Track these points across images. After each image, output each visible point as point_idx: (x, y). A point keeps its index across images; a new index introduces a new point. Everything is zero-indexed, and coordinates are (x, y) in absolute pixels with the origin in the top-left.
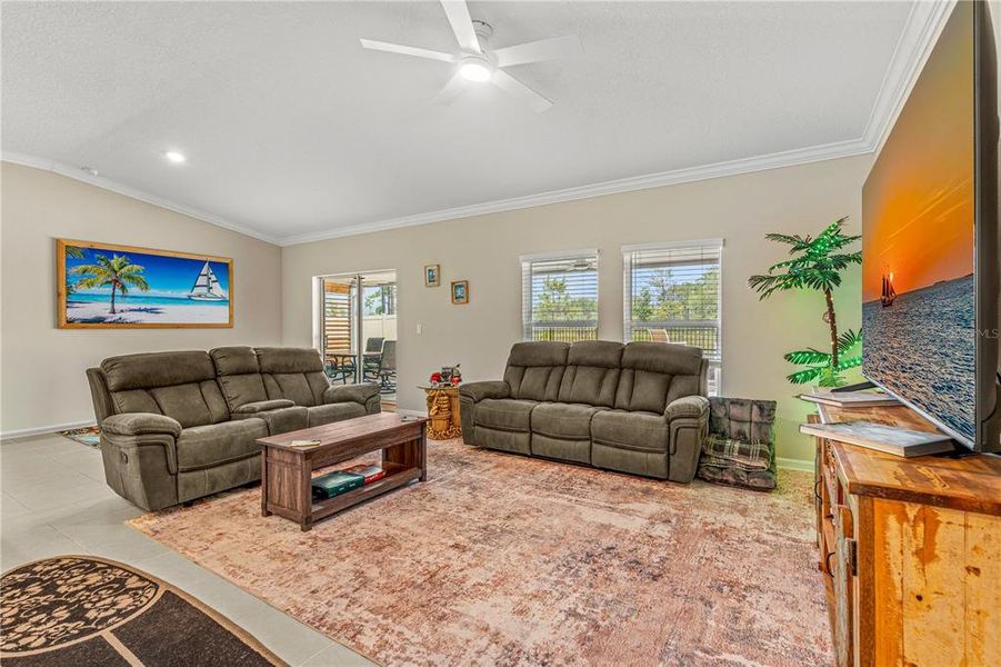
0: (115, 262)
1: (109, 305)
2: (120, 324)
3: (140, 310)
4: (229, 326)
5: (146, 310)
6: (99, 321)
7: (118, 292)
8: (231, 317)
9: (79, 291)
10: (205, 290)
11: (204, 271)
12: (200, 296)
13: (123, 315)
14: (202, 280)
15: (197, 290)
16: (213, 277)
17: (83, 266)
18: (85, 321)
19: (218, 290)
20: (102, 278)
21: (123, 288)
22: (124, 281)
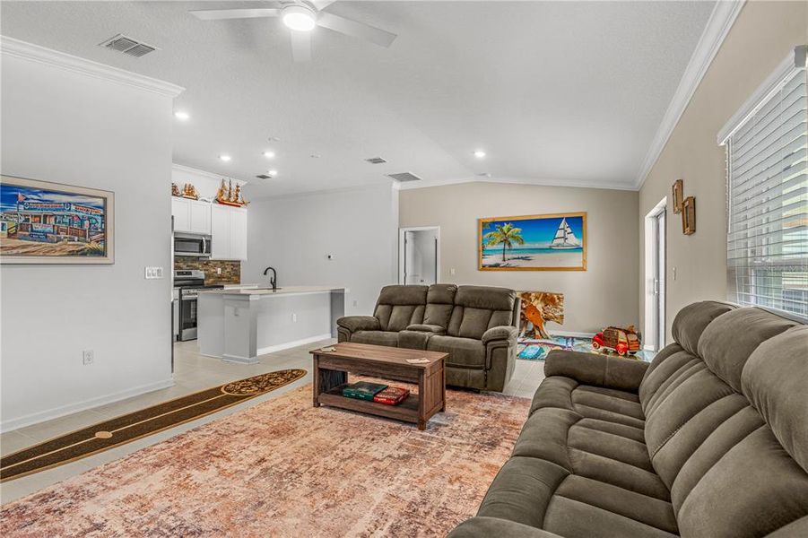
0: (506, 227)
1: (502, 256)
2: (507, 268)
3: (519, 258)
4: (583, 269)
5: (522, 258)
6: (497, 266)
7: (507, 247)
8: (584, 261)
9: (488, 248)
10: (562, 241)
11: (561, 226)
12: (558, 246)
13: (510, 262)
14: (560, 233)
15: (556, 242)
16: (569, 230)
17: (489, 233)
18: (490, 266)
19: (573, 240)
20: (499, 239)
21: (509, 244)
22: (510, 240)
